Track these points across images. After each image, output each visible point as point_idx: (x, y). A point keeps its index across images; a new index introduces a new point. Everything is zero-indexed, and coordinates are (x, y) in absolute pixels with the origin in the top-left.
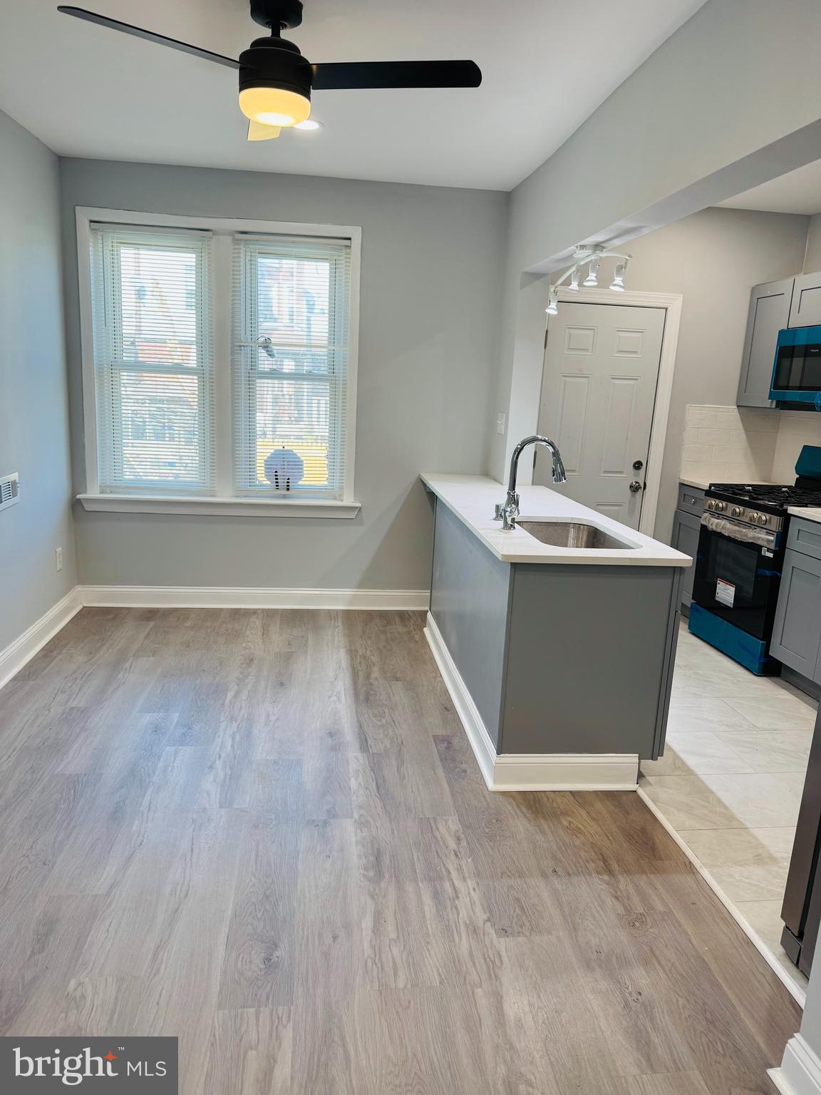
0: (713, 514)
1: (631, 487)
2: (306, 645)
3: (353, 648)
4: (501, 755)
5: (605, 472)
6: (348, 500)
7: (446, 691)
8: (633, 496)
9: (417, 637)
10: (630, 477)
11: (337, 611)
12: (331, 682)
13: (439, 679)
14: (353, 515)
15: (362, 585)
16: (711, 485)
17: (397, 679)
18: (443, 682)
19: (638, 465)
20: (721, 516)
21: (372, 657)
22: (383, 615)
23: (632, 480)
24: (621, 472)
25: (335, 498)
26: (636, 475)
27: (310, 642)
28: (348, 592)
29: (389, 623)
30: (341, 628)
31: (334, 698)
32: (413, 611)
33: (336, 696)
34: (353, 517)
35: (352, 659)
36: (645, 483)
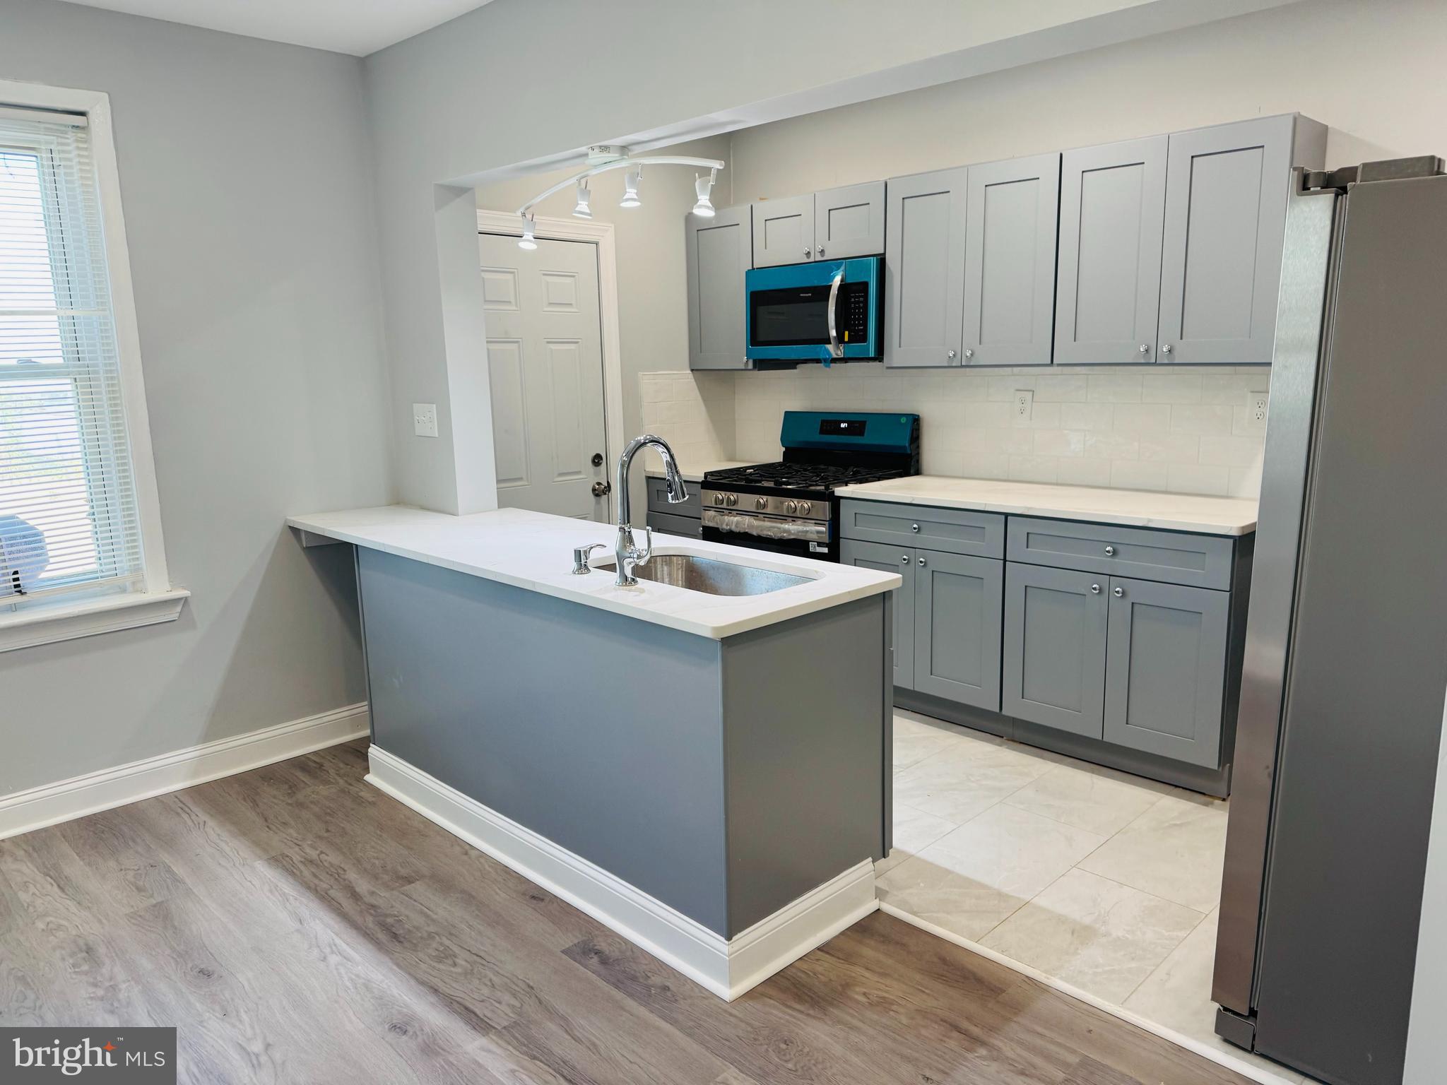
0: (720, 511)
1: (594, 490)
2: (177, 880)
3: (274, 854)
4: (735, 938)
5: (561, 475)
6: (158, 589)
7: (506, 870)
8: (598, 503)
9: (365, 794)
10: (590, 477)
11: (175, 795)
12: (298, 931)
13: (473, 853)
14: (173, 614)
15: (210, 735)
16: (706, 475)
17: (409, 880)
18: (483, 855)
19: (597, 460)
20: (735, 512)
21: (323, 856)
22: (267, 775)
23: (592, 482)
24: (578, 473)
25: (123, 590)
26: (597, 474)
27: (179, 870)
28: (189, 753)
29: (293, 788)
30: (211, 823)
31: (334, 959)
32: (315, 753)
33: (333, 952)
34: (174, 616)
35: (292, 874)
36: (608, 482)
